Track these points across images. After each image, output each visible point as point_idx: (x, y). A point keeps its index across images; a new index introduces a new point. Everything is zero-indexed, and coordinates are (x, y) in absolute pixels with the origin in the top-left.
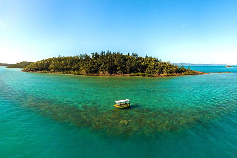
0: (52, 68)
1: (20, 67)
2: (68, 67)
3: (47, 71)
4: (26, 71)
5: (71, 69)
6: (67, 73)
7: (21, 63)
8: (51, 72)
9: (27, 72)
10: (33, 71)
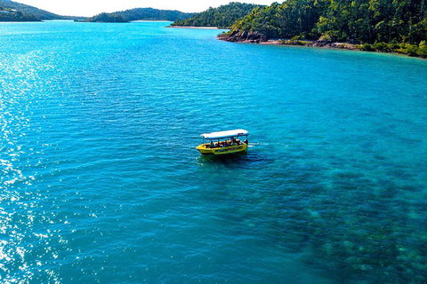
0: (325, 29)
1: (220, 25)
2: (393, 23)
3: (308, 38)
4: (233, 38)
5: (405, 33)
6: (381, 49)
7: (223, 8)
8: (321, 44)
9: (234, 40)
10: (255, 38)
